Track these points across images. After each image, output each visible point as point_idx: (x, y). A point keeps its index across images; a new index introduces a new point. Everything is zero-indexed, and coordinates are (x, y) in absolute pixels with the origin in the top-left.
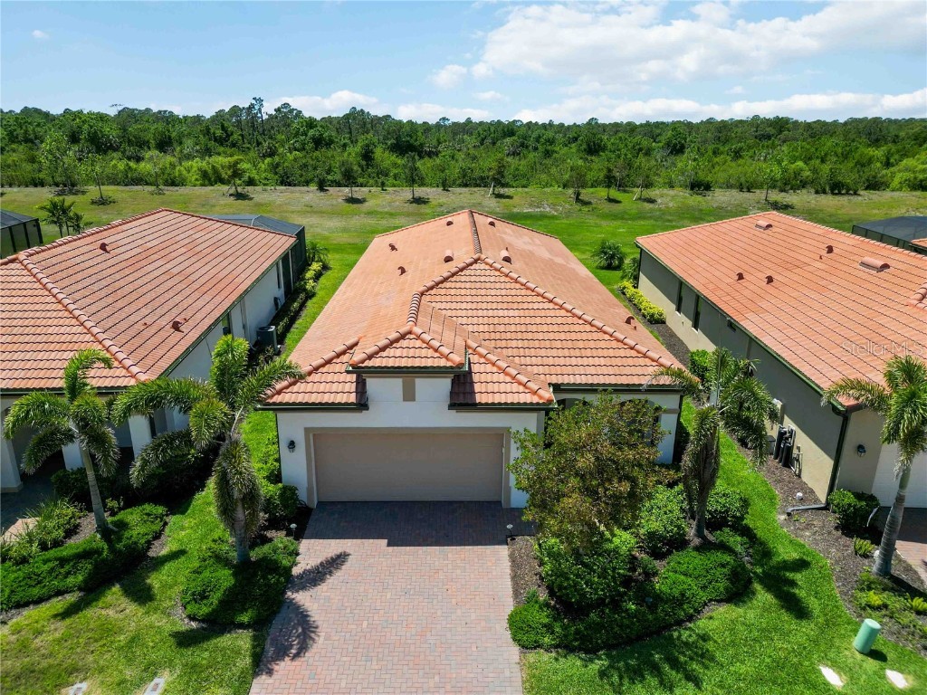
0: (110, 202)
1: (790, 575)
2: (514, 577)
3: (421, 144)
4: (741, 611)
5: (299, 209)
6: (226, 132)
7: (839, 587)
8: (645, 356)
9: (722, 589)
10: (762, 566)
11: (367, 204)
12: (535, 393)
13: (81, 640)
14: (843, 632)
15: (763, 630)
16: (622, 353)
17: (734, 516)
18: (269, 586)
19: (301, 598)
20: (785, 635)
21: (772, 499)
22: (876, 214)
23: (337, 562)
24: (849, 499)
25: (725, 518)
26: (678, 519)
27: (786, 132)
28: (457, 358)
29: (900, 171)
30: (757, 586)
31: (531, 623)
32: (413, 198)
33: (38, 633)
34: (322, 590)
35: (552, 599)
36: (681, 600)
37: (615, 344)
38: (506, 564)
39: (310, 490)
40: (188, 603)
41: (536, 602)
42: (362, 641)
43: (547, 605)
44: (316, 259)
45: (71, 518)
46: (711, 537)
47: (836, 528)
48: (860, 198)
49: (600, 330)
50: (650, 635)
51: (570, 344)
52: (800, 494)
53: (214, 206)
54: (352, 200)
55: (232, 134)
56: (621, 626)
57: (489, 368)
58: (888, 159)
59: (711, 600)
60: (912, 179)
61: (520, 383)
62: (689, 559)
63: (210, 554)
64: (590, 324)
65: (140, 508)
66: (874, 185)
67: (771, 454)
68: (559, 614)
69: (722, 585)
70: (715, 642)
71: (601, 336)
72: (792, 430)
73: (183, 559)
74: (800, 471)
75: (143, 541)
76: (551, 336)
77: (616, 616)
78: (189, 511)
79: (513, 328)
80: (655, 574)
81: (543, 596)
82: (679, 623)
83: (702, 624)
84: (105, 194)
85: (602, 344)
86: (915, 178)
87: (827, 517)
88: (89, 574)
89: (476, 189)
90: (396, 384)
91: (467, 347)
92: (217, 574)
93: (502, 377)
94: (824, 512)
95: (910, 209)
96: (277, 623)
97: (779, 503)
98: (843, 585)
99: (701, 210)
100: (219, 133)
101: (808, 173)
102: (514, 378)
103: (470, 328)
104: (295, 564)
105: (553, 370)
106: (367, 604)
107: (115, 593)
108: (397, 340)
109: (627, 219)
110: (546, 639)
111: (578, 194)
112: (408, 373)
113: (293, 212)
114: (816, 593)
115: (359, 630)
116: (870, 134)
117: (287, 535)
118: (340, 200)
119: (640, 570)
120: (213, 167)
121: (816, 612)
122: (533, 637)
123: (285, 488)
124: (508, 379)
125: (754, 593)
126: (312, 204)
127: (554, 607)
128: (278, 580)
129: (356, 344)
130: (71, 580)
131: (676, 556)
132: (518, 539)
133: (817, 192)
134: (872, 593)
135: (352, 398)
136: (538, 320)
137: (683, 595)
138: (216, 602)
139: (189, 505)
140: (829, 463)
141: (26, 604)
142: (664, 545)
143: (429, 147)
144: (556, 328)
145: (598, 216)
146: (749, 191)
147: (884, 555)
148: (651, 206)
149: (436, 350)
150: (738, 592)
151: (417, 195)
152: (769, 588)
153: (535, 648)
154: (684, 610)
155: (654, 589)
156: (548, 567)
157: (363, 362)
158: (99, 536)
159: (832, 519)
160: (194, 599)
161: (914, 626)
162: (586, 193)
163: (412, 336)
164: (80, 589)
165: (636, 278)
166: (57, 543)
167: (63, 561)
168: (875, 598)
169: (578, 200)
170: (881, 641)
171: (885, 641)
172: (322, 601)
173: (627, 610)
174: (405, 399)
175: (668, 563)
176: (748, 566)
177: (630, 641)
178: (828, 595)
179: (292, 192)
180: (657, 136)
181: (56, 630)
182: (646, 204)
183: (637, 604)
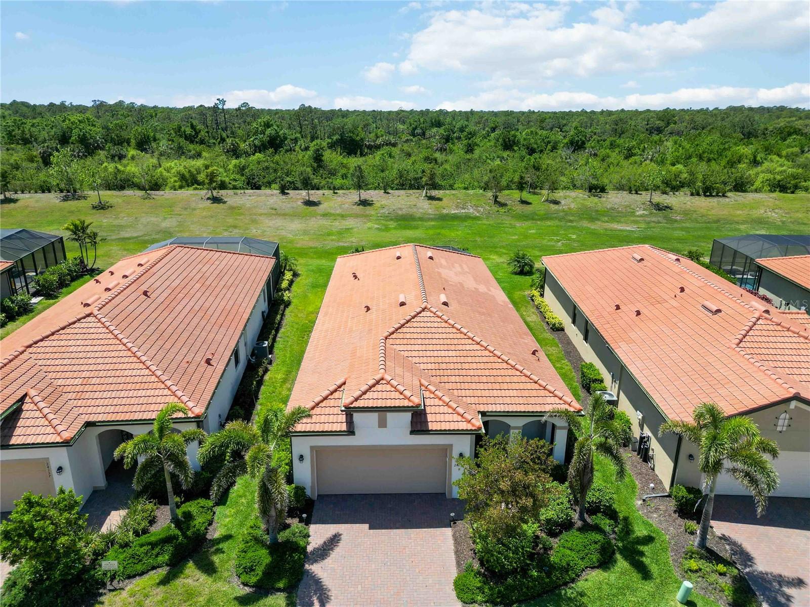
0: (108, 207)
1: (641, 548)
2: (457, 552)
3: (362, 139)
4: (606, 574)
5: (265, 211)
6: (195, 130)
7: (672, 556)
8: (545, 389)
9: (594, 559)
10: (622, 541)
11: (321, 206)
12: (469, 422)
13: (175, 601)
14: (671, 589)
15: (619, 588)
16: (529, 386)
17: (605, 505)
18: (295, 562)
19: (316, 569)
20: (634, 591)
21: (634, 487)
22: (740, 215)
23: (334, 540)
24: (683, 492)
25: (599, 506)
26: (567, 509)
27: (672, 125)
28: (416, 400)
29: (763, 172)
30: (618, 556)
31: (469, 586)
32: (360, 200)
33: (147, 596)
34: (328, 562)
35: (483, 568)
36: (566, 569)
37: (523, 379)
38: (451, 542)
39: (312, 487)
40: (241, 574)
41: (472, 571)
42: (359, 599)
43: (479, 573)
44: (287, 268)
45: (151, 512)
46: (589, 520)
47: (675, 512)
48: (727, 200)
49: (513, 367)
50: (547, 592)
51: (492, 379)
52: (652, 485)
53: (195, 209)
54: (309, 203)
55: (200, 131)
56: (527, 588)
57: (437, 402)
58: (755, 157)
59: (586, 568)
60: (772, 179)
61: (459, 414)
62: (573, 537)
63: (251, 538)
64: (506, 362)
65: (196, 502)
66: (740, 186)
67: (636, 451)
68: (487, 580)
69: (595, 557)
70: (589, 597)
71: (514, 372)
72: (649, 436)
73: (230, 541)
74: (654, 465)
75: (203, 528)
76: (479, 372)
77: (525, 580)
78: (228, 503)
79: (452, 366)
80: (551, 548)
81: (476, 566)
82: (566, 584)
83: (581, 585)
84: (103, 199)
85: (515, 379)
86: (775, 179)
87: (669, 502)
88: (172, 554)
89: (411, 191)
90: (375, 416)
91: (421, 385)
92: (257, 553)
93: (446, 409)
94: (668, 499)
95: (768, 210)
96: (301, 587)
97: (638, 491)
98: (675, 555)
99: (597, 211)
100: (189, 131)
101: (686, 175)
102: (454, 410)
103: (422, 366)
104: (308, 543)
105: (481, 400)
106: (359, 573)
107: (191, 568)
108: (374, 386)
109: (536, 220)
110: (479, 597)
111: (496, 197)
112: (383, 410)
113: (261, 215)
114: (657, 561)
115: (356, 592)
116: (743, 128)
117: (300, 522)
118: (299, 203)
119: (541, 546)
120: (190, 171)
121: (655, 575)
122: (470, 596)
123: (297, 488)
124: (450, 411)
125: (615, 562)
126: (276, 206)
127: (484, 574)
128: (299, 557)
129: (344, 383)
130: (160, 559)
131: (565, 535)
132: (458, 522)
133: (692, 194)
134: (692, 561)
135: (344, 427)
136: (470, 360)
137: (568, 565)
138: (260, 573)
139: (227, 498)
140: (672, 465)
141: (134, 576)
142: (557, 528)
143: (369, 141)
144: (482, 366)
145: (512, 217)
146: (637, 193)
147: (702, 532)
148: (556, 207)
149: (401, 393)
150: (605, 562)
151: (363, 198)
152: (626, 558)
153: (472, 603)
154: (569, 575)
155: (549, 560)
156: (479, 546)
157: (352, 403)
158: (173, 525)
159: (672, 504)
160: (245, 571)
161: (717, 583)
162: (504, 196)
163: (384, 382)
164: (167, 565)
165: (542, 287)
166: (145, 531)
167: (153, 545)
168: (693, 564)
169: (496, 201)
170: (695, 594)
171: (697, 594)
172: (329, 571)
173: (532, 576)
174: (380, 427)
175: (560, 540)
176: (613, 542)
177: (533, 598)
178: (664, 563)
179: (259, 196)
180: (563, 126)
181: (157, 594)
182: (552, 206)
183: (538, 572)
